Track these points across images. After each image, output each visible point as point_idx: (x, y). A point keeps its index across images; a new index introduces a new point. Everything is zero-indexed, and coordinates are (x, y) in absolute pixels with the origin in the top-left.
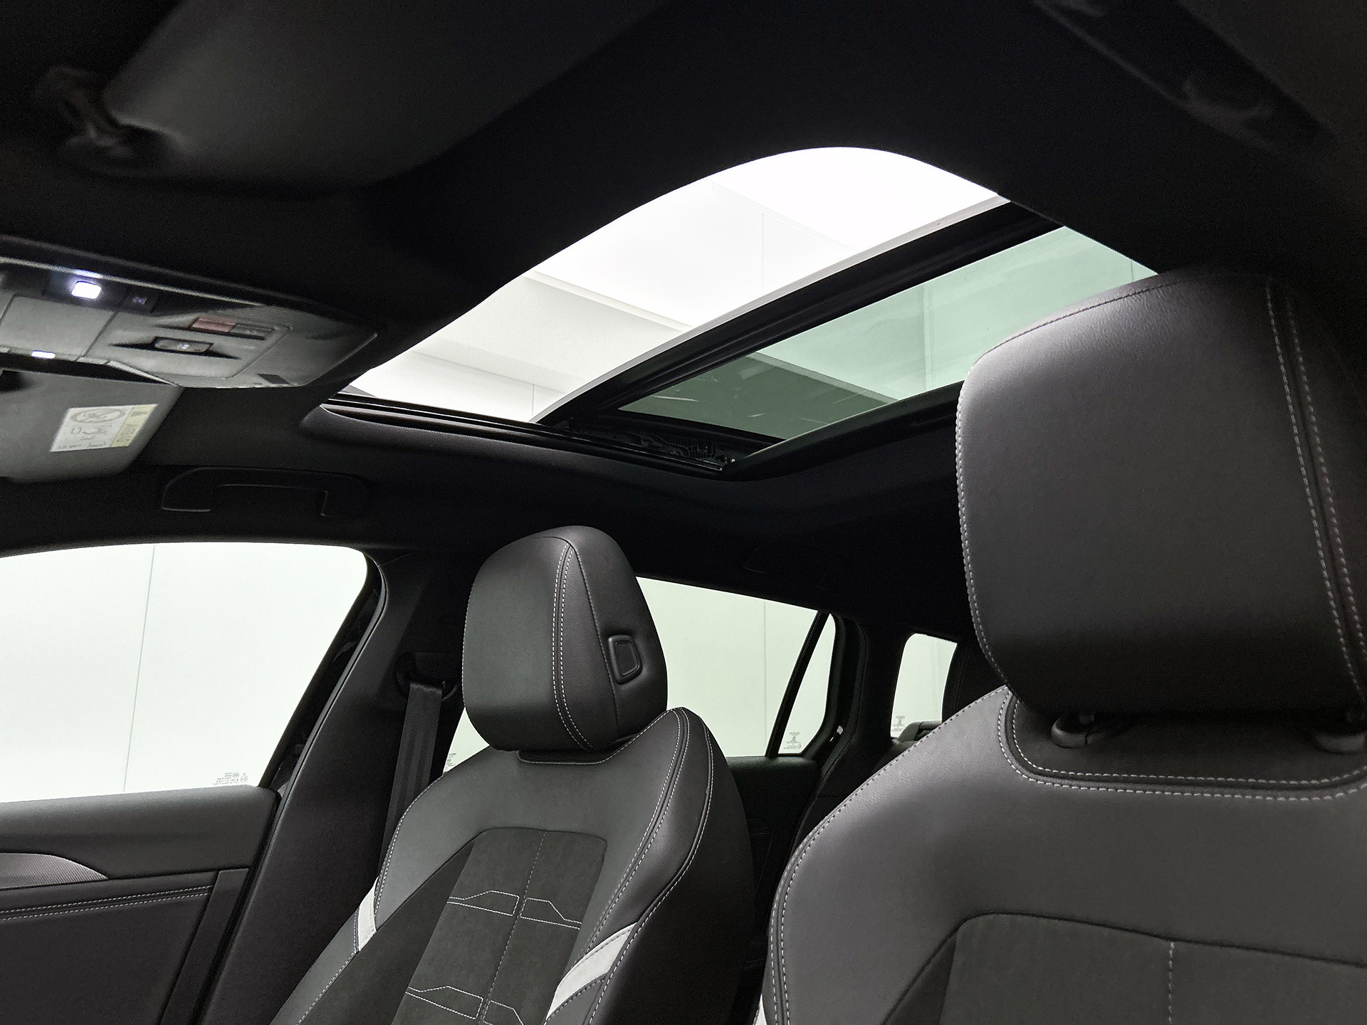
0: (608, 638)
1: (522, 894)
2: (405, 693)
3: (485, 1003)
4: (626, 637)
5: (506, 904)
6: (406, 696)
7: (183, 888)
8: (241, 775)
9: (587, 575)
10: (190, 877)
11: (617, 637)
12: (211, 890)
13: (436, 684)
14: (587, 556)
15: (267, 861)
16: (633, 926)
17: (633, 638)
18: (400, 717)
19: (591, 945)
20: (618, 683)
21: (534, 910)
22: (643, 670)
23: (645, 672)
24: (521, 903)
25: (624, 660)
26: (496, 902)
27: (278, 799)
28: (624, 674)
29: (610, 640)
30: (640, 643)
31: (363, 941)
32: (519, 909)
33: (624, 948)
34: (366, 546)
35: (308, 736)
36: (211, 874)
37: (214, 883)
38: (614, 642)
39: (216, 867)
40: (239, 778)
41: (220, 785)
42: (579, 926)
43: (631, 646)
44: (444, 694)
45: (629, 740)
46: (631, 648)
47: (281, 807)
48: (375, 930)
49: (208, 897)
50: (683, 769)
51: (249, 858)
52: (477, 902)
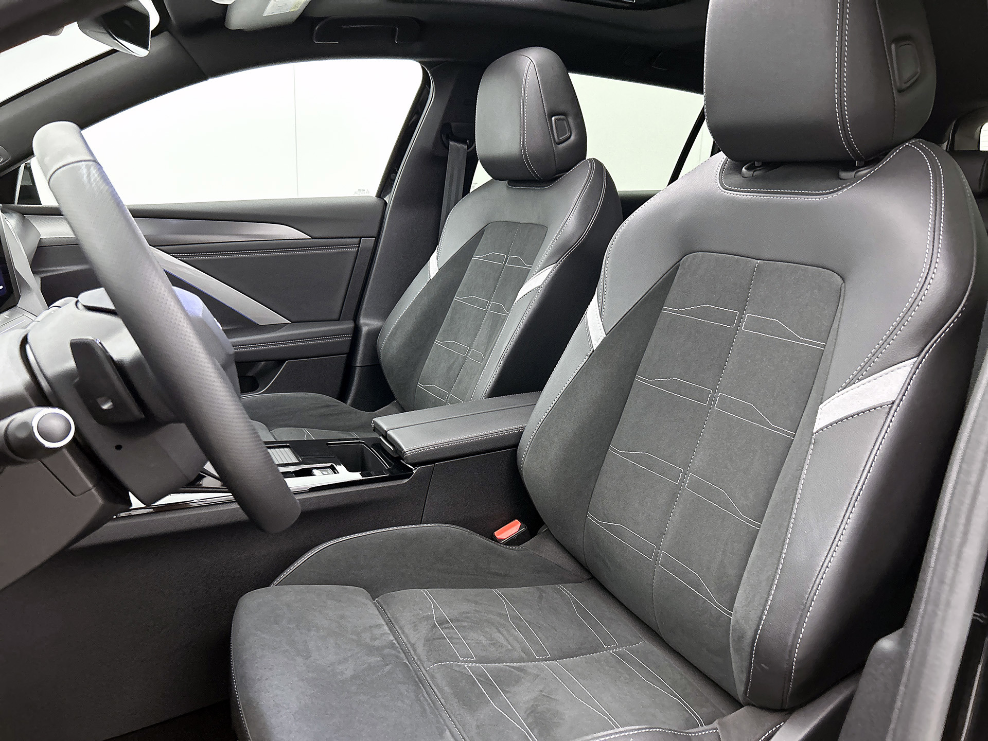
0: (553, 116)
1: (507, 254)
2: (447, 147)
3: (490, 303)
4: (562, 117)
5: (500, 259)
6: (447, 148)
7: (346, 245)
8: (366, 191)
9: (541, 80)
10: (348, 240)
11: (557, 117)
12: (359, 247)
13: (464, 142)
14: (542, 68)
15: (383, 234)
16: (554, 265)
17: (567, 118)
18: (444, 160)
19: (535, 273)
20: (557, 143)
21: (513, 261)
22: (572, 137)
23: (572, 138)
24: (507, 258)
25: (561, 131)
26: (495, 258)
27: (386, 203)
28: (561, 138)
29: (553, 118)
30: (571, 120)
31: (433, 275)
32: (506, 261)
33: (549, 275)
34: (421, 60)
35: (398, 170)
36: (358, 239)
37: (360, 244)
38: (555, 120)
39: (360, 236)
40: (365, 192)
41: (356, 195)
42: (531, 267)
43: (565, 122)
44: (468, 149)
45: (562, 176)
46: (566, 124)
47: (387, 207)
48: (438, 270)
49: (358, 250)
50: (587, 191)
51: (375, 233)
52: (487, 258)
